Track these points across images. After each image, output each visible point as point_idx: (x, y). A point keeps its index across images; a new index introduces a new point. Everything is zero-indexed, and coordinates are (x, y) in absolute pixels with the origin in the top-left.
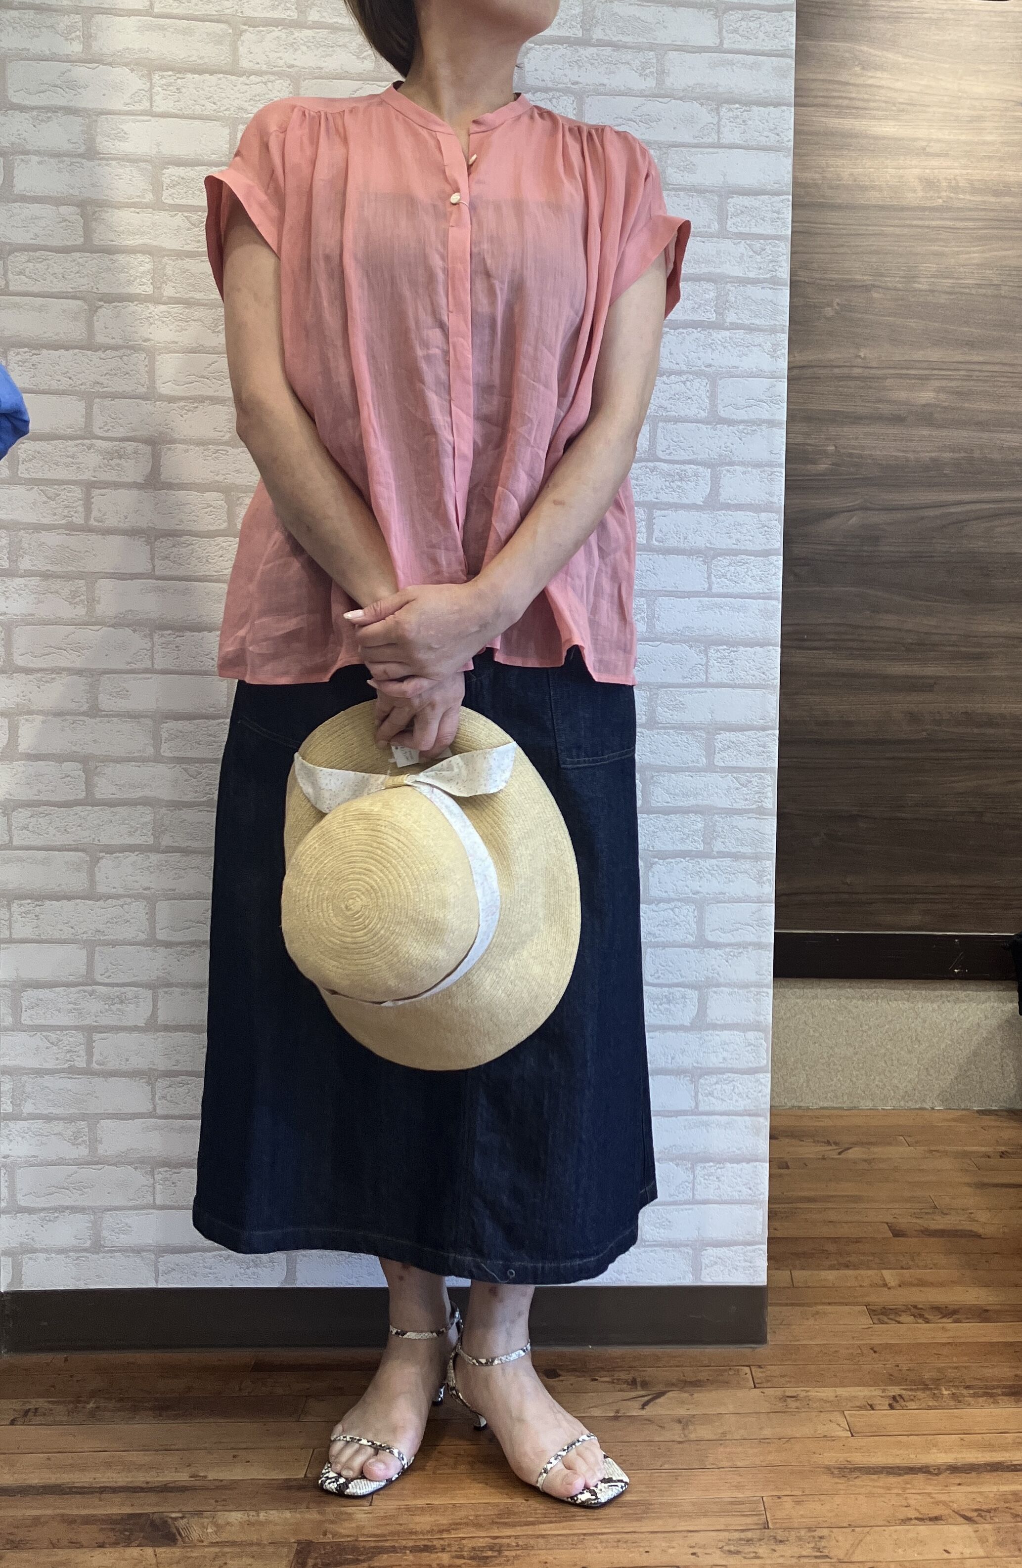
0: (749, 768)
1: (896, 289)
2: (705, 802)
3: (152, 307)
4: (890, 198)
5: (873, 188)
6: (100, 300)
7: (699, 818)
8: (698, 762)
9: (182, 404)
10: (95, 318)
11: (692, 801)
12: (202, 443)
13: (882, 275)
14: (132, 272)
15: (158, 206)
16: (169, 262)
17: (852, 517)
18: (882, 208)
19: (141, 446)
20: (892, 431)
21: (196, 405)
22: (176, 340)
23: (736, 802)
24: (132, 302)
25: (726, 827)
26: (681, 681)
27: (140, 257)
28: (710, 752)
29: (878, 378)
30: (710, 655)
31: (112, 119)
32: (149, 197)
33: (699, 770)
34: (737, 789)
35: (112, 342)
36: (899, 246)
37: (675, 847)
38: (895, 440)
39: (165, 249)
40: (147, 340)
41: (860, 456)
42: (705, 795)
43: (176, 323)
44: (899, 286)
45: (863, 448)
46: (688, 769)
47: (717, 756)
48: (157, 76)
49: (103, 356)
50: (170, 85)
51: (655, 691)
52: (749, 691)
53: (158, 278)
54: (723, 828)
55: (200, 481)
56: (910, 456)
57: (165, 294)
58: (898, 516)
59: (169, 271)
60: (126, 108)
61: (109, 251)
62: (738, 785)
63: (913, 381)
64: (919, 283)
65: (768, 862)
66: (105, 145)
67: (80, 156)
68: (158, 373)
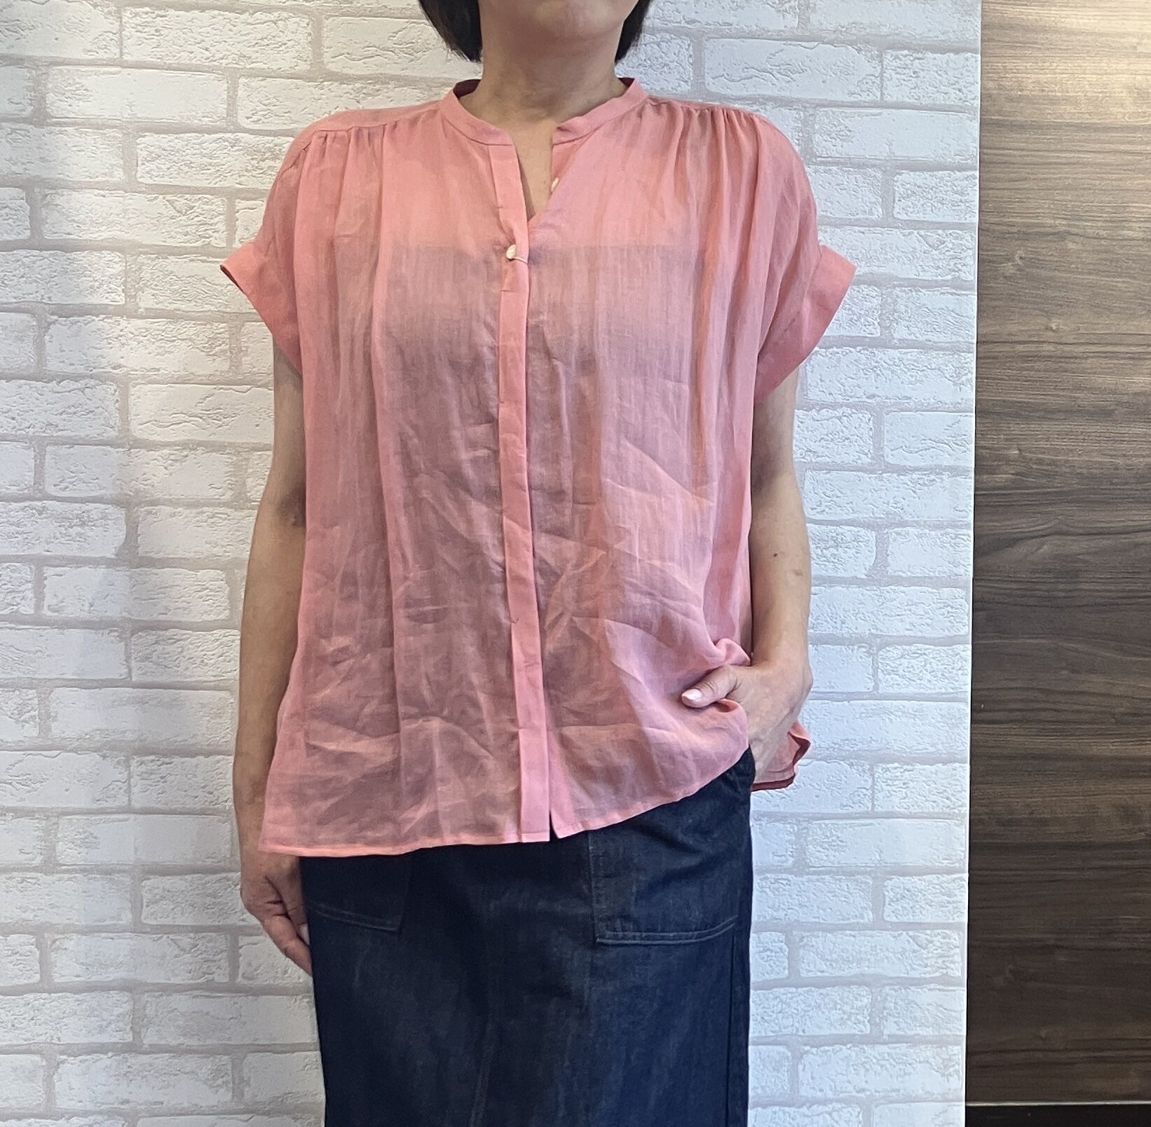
0: (929, 924)
1: (1098, 238)
2: (872, 971)
3: (124, 323)
4: (1090, 114)
5: (1067, 100)
6: (53, 314)
7: (864, 991)
8: (862, 916)
9: (166, 451)
10: (47, 338)
11: (855, 970)
12: (194, 504)
13: (1079, 220)
14: (98, 276)
15: (131, 187)
16: (145, 261)
17: (1043, 545)
18: (1080, 127)
19: (111, 509)
20: (1095, 428)
21: (185, 453)
22: (158, 367)
23: (914, 969)
24: (97, 316)
25: (900, 1002)
26: (840, 811)
27: (107, 255)
28: (878, 903)
29: (1076, 358)
30: (876, 775)
31: (69, 71)
32: (119, 175)
33: (865, 927)
34: (914, 951)
35: (70, 369)
36: (1103, 179)
37: (834, 1032)
38: (1099, 442)
39: (142, 246)
40: (119, 366)
41: (1053, 463)
42: (873, 960)
43: (158, 344)
44: (1102, 233)
45: (1057, 451)
46: (851, 927)
47: (888, 909)
48: (128, 14)
49: (59, 389)
50: (146, 24)
51: (805, 824)
52: (928, 822)
53: (132, 284)
54: (896, 1003)
55: (192, 554)
56: (1120, 461)
57: (142, 305)
58: (1105, 542)
59: (146, 275)
60: (87, 57)
61: (66, 247)
62: (916, 947)
63: (1122, 362)
64: (1130, 229)
65: (956, 1048)
66: (58, 105)
67: (25, 120)
68: (133, 411)
